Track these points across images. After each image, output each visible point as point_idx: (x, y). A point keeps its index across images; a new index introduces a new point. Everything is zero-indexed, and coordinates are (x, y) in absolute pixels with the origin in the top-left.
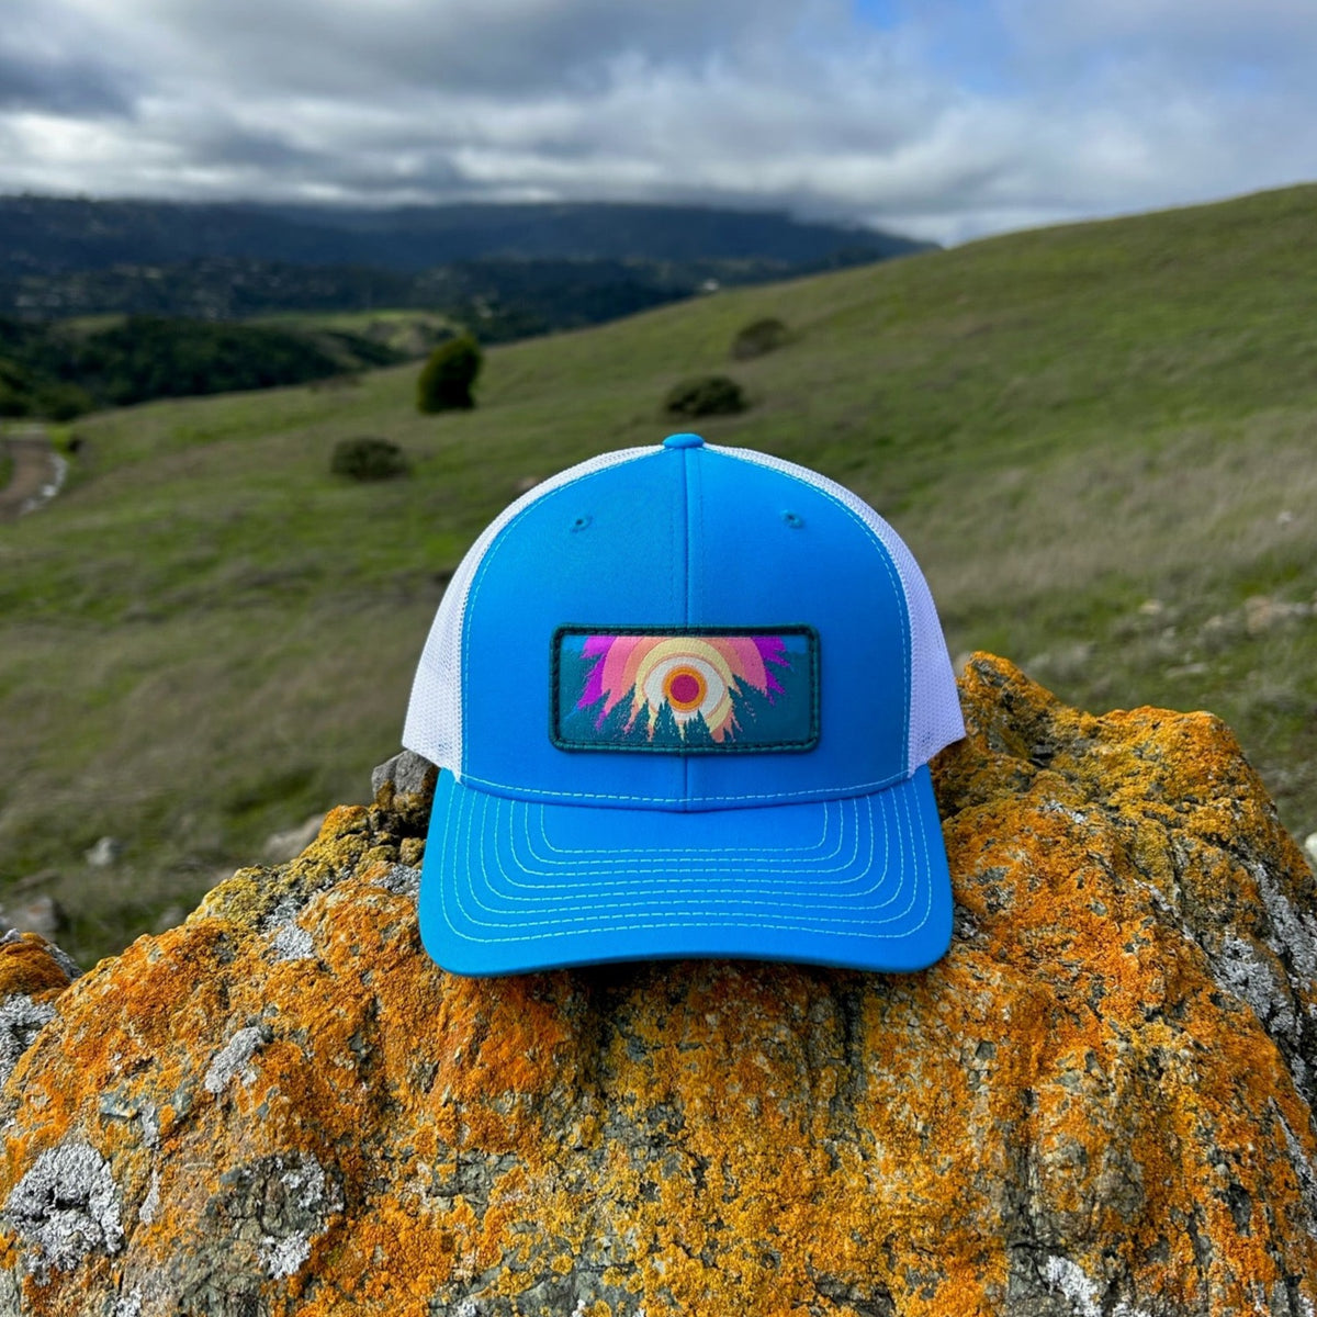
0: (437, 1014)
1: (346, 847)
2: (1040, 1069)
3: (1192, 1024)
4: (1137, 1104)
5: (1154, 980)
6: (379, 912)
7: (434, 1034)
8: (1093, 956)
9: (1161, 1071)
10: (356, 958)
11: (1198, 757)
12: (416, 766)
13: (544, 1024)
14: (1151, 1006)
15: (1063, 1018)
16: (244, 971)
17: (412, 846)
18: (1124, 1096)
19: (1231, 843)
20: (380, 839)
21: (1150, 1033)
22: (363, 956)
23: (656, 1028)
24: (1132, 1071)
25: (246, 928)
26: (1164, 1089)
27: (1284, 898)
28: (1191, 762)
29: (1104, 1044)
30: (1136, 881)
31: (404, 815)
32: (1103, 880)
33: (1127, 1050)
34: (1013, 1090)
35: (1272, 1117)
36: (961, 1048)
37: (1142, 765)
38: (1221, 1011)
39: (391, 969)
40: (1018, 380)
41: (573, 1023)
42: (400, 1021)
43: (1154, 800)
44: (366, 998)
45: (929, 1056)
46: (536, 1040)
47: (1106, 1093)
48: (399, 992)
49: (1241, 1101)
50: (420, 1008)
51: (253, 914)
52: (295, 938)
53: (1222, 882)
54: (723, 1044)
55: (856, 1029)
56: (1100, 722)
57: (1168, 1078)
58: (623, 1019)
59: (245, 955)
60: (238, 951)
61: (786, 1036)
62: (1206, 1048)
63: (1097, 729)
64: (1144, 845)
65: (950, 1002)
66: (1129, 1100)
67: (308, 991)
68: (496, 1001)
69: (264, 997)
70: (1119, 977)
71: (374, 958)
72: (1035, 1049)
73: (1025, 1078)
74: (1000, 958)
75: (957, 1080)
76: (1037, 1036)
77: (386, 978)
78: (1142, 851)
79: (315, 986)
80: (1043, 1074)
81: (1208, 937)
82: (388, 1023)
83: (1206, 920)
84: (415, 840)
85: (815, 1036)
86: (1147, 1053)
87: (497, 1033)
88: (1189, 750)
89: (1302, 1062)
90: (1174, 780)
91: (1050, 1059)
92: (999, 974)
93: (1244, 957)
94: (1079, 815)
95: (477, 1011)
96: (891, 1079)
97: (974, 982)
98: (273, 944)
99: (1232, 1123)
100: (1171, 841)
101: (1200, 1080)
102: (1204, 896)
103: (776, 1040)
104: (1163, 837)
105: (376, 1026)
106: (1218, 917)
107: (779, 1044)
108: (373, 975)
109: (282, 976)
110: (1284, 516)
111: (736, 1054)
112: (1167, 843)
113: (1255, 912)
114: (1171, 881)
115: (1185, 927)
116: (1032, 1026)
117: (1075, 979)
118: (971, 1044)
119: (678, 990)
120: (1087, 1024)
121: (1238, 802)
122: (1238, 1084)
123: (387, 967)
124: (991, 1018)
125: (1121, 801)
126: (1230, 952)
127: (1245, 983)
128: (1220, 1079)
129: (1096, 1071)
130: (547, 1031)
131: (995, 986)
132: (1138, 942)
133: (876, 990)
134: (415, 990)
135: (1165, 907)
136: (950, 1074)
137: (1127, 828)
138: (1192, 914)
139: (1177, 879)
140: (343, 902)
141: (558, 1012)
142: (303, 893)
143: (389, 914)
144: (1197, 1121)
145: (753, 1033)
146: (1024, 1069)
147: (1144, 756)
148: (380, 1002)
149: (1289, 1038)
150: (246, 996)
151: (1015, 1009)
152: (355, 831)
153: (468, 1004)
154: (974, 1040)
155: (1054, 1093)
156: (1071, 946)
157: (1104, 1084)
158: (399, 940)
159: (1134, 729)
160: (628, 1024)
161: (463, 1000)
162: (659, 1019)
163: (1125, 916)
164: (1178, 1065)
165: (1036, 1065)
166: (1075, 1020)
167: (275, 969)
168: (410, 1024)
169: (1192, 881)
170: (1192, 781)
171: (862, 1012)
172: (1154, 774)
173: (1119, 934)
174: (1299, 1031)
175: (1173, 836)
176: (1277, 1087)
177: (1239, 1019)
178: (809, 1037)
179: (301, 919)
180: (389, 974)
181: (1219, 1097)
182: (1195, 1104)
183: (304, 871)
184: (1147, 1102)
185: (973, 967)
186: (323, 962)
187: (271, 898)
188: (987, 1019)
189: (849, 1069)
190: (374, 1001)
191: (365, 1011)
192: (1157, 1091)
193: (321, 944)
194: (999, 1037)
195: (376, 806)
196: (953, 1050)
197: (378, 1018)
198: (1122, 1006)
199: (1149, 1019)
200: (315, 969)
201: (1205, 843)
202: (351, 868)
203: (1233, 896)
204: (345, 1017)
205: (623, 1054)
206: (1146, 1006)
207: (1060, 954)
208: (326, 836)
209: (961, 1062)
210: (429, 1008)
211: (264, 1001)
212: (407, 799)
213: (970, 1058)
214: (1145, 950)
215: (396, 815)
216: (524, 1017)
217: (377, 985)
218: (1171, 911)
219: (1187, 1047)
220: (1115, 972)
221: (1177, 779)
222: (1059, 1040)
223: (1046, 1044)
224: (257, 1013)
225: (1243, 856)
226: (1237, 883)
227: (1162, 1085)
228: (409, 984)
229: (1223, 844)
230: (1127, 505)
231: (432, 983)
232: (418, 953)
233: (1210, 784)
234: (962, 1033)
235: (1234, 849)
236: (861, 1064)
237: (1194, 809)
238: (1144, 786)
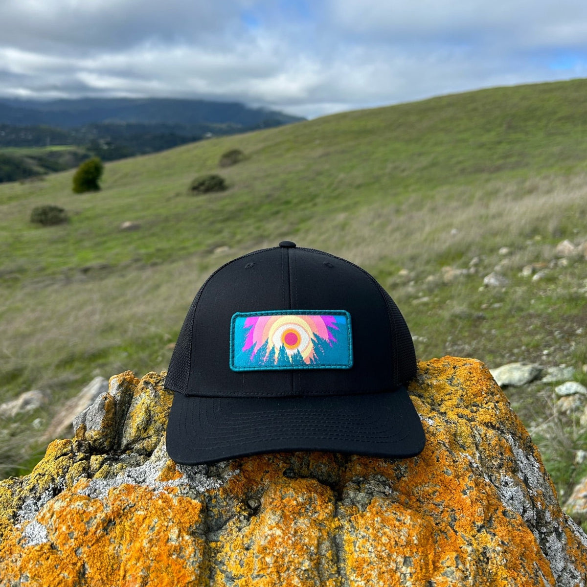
0: (119, 570)
1: (61, 464)
2: (434, 568)
3: (497, 529)
4: (480, 580)
5: (479, 509)
6: (84, 511)
7: (118, 582)
8: (448, 498)
9: (488, 559)
10: (73, 540)
11: (477, 384)
12: (97, 415)
13: (180, 572)
14: (479, 524)
15: (440, 536)
16: (8, 553)
17: (97, 460)
18: (475, 577)
19: (497, 426)
20: (78, 458)
21: (480, 539)
22: (76, 539)
23: (239, 566)
24: (476, 562)
25: (7, 522)
26: (491, 569)
27: (521, 450)
28: (474, 386)
29: (461, 548)
30: (460, 453)
31: (91, 443)
32: (448, 456)
33: (472, 551)
34: (423, 582)
35: (538, 574)
36: (396, 562)
37: (453, 389)
38: (508, 519)
39: (92, 545)
40: (342, 176)
41: (195, 569)
42: (99, 577)
43: (461, 407)
44: (79, 564)
45: (380, 568)
46: (176, 582)
47: (466, 577)
48: (97, 559)
49: (525, 570)
50: (109, 568)
51: (10, 512)
52: (36, 529)
53: (497, 448)
54: (276, 574)
55: (342, 554)
56: (428, 365)
57: (492, 563)
58: (221, 562)
59: (7, 540)
60: (3, 538)
61: (308, 566)
62: (506, 543)
63: (428, 369)
64: (461, 433)
65: (388, 536)
66: (477, 579)
67: (46, 564)
68: (152, 560)
69: (21, 569)
70: (462, 509)
71: (82, 540)
72: (431, 557)
73: (427, 575)
74: (407, 506)
75: (395, 580)
76: (430, 549)
77: (90, 551)
78: (461, 437)
79: (49, 560)
80: (435, 571)
81: (494, 477)
82: (92, 578)
83: (492, 468)
84: (98, 457)
85: (322, 562)
86: (481, 550)
87: (154, 580)
88: (472, 380)
89: (537, 532)
90: (467, 396)
91: (438, 561)
92: (409, 517)
93: (510, 485)
94: (430, 420)
95: (142, 568)
96: (363, 583)
97: (397, 523)
98: (24, 534)
99: (523, 582)
100: (472, 429)
101: (507, 562)
102: (489, 456)
103: (304, 568)
104: (469, 428)
105: (85, 581)
106: (497, 466)
107: (305, 571)
108: (82, 550)
109: (30, 555)
110: (454, 231)
111: (283, 579)
112: (471, 431)
113: (512, 461)
114: (475, 450)
115: (485, 474)
116: (427, 544)
117: (442, 512)
118: (400, 559)
119: (249, 542)
120: (451, 537)
121: (497, 404)
122: (521, 559)
123: (90, 544)
124: (408, 543)
125: (446, 409)
126: (504, 483)
127: (512, 498)
128: (515, 559)
129: (461, 566)
130: (182, 576)
131: (408, 524)
132: (468, 489)
133: (350, 531)
134: (106, 557)
135: (475, 465)
136: (392, 577)
137: (453, 425)
138: (485, 465)
139: (477, 449)
140: (63, 507)
141: (187, 563)
142: (38, 494)
143: (90, 512)
144: (508, 585)
145: (291, 565)
146: (427, 569)
147: (452, 384)
148: (87, 566)
149: (532, 522)
150: (10, 570)
151: (419, 536)
152: (65, 454)
153: (136, 564)
154: (402, 557)
155: (443, 582)
156: (437, 494)
157: (465, 573)
158: (97, 528)
159: (444, 369)
160: (224, 565)
161: (134, 562)
162: (240, 561)
163: (460, 474)
164: (496, 555)
165: (432, 566)
166: (445, 536)
167: (26, 550)
168: (105, 578)
169: (484, 449)
170: (476, 396)
171: (344, 545)
172: (459, 393)
173: (459, 485)
174: (535, 517)
175: (473, 426)
176: (536, 555)
177: (516, 522)
178: (319, 564)
179: (40, 517)
180: (91, 549)
181: (515, 569)
182: (506, 576)
183: (37, 481)
184: (485, 578)
185: (395, 514)
186: (53, 544)
187: (20, 499)
188: (406, 544)
189: (340, 578)
190: (83, 565)
191: (79, 572)
192: (488, 571)
193: (52, 533)
194: (413, 553)
195: (76, 439)
196: (392, 563)
197: (86, 576)
198: (466, 525)
199: (479, 531)
200: (49, 549)
201: (486, 428)
202: (63, 477)
203: (502, 454)
204: (68, 578)
205: (222, 583)
206: (477, 524)
207: (433, 498)
208: (49, 458)
209: (396, 570)
210: (115, 567)
211: (21, 572)
212: (93, 433)
213: (400, 566)
214: (472, 493)
215: (87, 442)
216: (169, 568)
217: (85, 556)
218: (477, 467)
219: (499, 545)
220: (460, 507)
221: (469, 395)
222: (440, 549)
223: (435, 553)
224: (17, 580)
225: (502, 432)
226: (503, 447)
227: (490, 567)
228: (103, 553)
229: (493, 427)
230: (389, 228)
231: (115, 552)
232: (107, 534)
233: (483, 396)
234: (395, 553)
235: (498, 429)
236: (346, 574)
237: (479, 410)
238: (455, 401)
